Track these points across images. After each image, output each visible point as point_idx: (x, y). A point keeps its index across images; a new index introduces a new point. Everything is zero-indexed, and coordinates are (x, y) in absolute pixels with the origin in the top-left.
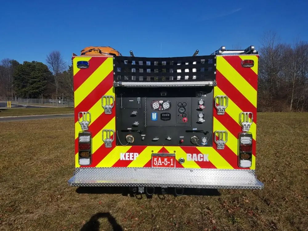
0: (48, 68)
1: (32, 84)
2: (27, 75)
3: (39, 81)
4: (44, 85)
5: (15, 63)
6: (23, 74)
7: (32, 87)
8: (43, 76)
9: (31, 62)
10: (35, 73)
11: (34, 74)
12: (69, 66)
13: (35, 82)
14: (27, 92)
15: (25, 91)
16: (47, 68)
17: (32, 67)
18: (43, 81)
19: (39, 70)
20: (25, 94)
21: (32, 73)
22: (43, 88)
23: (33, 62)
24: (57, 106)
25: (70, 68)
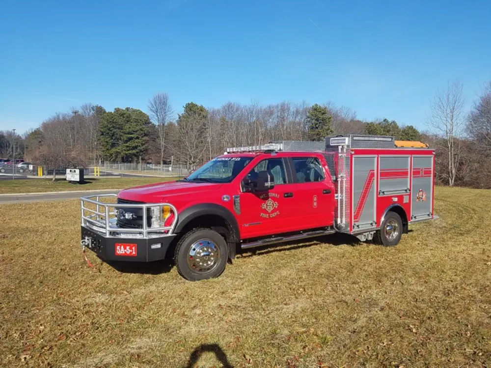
0: (150, 118)
1: (126, 142)
2: (119, 128)
3: (138, 138)
4: (144, 144)
5: (100, 111)
6: (113, 127)
7: (127, 147)
8: (142, 130)
9: (124, 109)
10: (131, 125)
11: (130, 128)
12: (179, 115)
13: (131, 139)
14: (120, 153)
15: (117, 152)
16: (148, 119)
17: (125, 116)
18: (142, 137)
19: (136, 121)
20: (116, 157)
21: (128, 126)
22: (142, 148)
23: (127, 109)
24: (162, 174)
25: (179, 118)
